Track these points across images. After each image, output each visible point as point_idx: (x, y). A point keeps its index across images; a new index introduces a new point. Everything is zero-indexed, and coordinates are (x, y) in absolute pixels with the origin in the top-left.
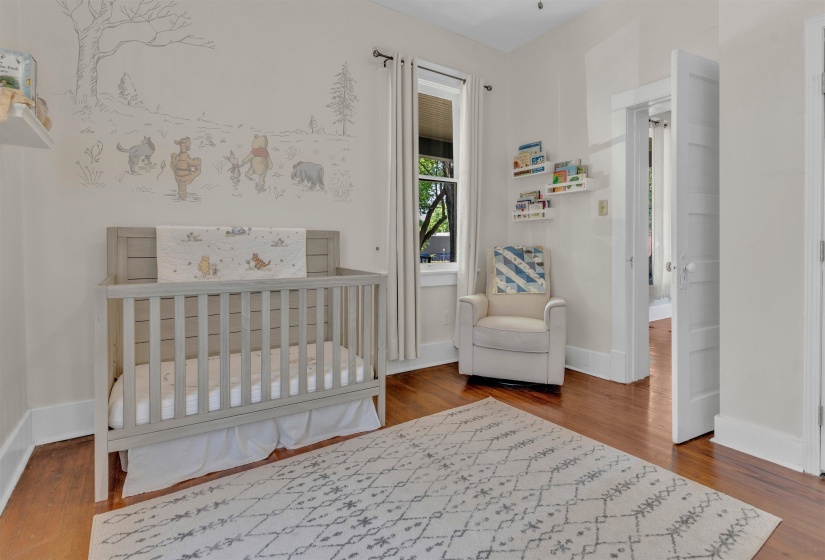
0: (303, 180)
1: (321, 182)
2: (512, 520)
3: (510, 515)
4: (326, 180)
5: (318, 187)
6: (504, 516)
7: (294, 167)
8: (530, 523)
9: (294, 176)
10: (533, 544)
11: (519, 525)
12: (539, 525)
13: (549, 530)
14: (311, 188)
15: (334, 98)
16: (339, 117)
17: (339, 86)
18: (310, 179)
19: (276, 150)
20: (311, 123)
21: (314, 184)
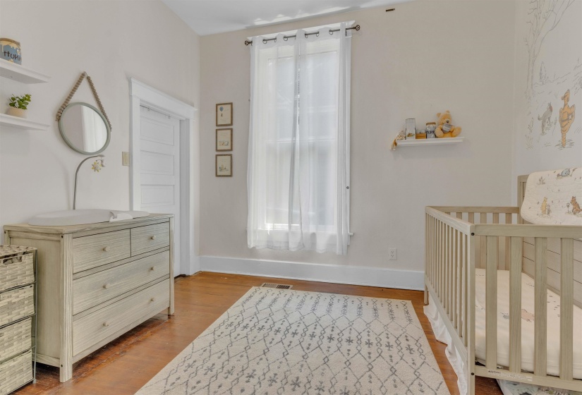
2: (264, 374)
3: (267, 376)
6: (271, 374)
8: (253, 377)
10: (245, 366)
11: (259, 373)
12: (247, 379)
13: (240, 379)
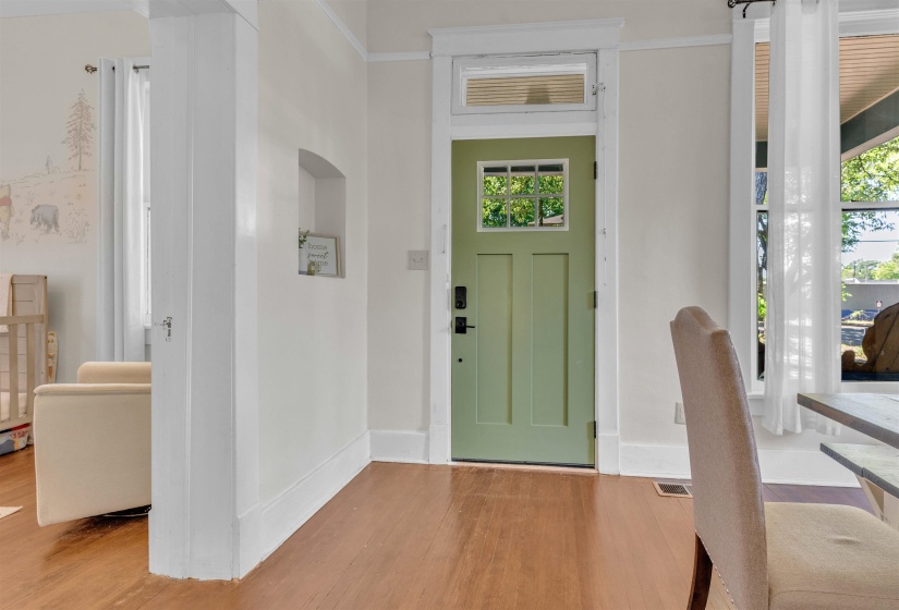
0: (40, 224)
1: (56, 224)
4: (60, 221)
5: (53, 230)
7: (33, 211)
9: (33, 220)
14: (47, 231)
15: (70, 132)
16: (75, 151)
17: (75, 117)
18: (46, 222)
19: (17, 196)
20: (47, 164)
21: (50, 227)
